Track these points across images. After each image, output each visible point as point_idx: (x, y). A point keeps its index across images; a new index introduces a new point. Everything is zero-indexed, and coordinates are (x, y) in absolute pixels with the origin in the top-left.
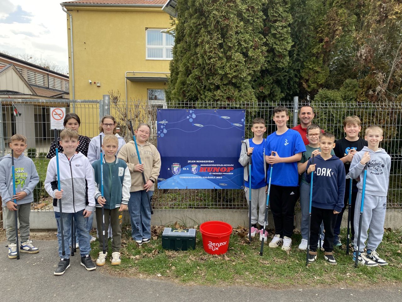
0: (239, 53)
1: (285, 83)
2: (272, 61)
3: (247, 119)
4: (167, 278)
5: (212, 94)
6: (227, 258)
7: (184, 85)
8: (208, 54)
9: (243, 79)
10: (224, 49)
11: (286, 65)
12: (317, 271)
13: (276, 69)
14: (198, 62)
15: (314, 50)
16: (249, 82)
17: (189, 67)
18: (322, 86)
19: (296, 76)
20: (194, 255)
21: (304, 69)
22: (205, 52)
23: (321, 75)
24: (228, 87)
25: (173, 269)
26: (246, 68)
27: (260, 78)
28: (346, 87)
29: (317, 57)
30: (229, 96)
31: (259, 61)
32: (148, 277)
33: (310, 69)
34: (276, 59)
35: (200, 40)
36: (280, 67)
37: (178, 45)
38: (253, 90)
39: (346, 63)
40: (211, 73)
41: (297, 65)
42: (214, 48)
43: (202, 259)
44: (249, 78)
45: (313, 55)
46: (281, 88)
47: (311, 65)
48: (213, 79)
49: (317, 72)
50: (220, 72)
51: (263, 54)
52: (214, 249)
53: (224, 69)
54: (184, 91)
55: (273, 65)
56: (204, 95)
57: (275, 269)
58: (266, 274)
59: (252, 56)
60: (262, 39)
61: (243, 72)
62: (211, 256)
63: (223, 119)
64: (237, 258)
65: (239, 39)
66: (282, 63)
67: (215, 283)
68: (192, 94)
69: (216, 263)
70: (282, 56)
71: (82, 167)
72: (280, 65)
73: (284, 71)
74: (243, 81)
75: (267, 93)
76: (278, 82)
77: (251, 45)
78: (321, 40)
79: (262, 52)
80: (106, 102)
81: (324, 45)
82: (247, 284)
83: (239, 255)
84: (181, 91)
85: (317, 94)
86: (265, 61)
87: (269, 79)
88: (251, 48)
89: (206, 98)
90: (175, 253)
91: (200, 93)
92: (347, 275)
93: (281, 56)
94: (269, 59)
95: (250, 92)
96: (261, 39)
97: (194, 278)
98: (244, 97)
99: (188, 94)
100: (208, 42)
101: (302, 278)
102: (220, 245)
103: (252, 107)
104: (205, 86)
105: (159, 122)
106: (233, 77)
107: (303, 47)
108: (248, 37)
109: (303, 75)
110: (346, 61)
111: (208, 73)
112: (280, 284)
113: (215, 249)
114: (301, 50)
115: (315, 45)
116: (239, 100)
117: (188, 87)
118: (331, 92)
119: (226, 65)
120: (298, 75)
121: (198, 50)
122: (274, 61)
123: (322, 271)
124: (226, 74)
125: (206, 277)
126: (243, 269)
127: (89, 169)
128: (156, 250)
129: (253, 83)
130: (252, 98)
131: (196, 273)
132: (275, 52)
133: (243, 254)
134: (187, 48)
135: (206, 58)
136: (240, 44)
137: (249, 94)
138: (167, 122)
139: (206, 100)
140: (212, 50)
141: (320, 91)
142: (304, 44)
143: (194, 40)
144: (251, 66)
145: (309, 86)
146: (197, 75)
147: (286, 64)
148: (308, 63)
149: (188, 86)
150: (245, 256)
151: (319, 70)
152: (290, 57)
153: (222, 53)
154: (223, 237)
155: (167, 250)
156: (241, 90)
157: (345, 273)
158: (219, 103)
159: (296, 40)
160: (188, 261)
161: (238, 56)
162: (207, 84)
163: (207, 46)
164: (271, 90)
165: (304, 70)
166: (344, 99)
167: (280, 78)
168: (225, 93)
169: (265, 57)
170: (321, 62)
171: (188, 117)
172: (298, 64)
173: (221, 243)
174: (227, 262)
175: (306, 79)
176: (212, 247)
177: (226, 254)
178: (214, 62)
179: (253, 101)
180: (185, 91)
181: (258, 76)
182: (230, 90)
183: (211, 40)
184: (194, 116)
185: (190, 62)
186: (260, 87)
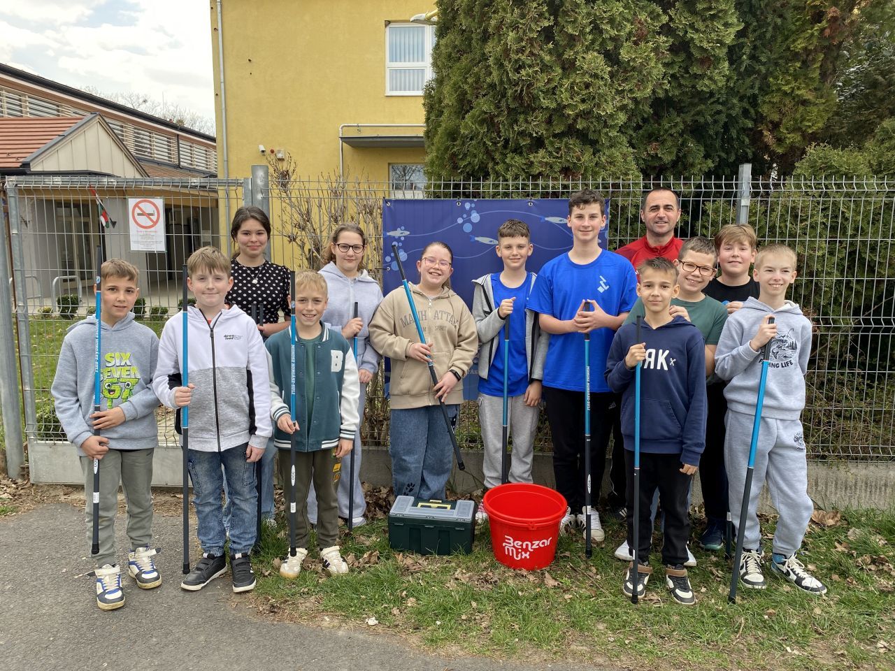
0: (595, 54)
1: (717, 134)
2: (682, 76)
3: (613, 226)
4: (391, 631)
5: (524, 161)
6: (550, 582)
7: (454, 139)
8: (514, 56)
9: (605, 122)
10: (556, 44)
11: (720, 84)
12: (793, 630)
13: (693, 96)
14: (488, 80)
15: (799, 42)
16: (622, 130)
17: (466, 93)
18: (814, 138)
19: (745, 113)
20: (468, 568)
21: (767, 94)
22: (506, 51)
23: (815, 109)
24: (566, 143)
25: (409, 605)
26: (614, 91)
27: (652, 121)
28: (883, 140)
29: (804, 62)
30: (567, 165)
31: (649, 73)
32: (344, 625)
33: (785, 93)
34: (695, 68)
35: (493, 22)
36: (705, 89)
37: (443, 42)
38: (631, 150)
39: (884, 77)
40: (521, 105)
41: (750, 86)
42: (531, 40)
43: (487, 581)
44: (622, 118)
45: (796, 56)
46: (705, 146)
47: (788, 83)
48: (527, 121)
49: (805, 103)
50: (545, 103)
51: (660, 54)
52: (519, 555)
53: (555, 94)
54: (454, 155)
55: (687, 87)
56: (505, 163)
57: (675, 618)
58: (652, 631)
59: (629, 61)
60: (659, 15)
61: (606, 101)
62: (511, 573)
63: (551, 223)
64: (579, 580)
65: (595, 15)
66: (711, 79)
67: (514, 653)
68: (474, 161)
69: (520, 593)
70: (711, 60)
71: (241, 341)
72: (704, 85)
73: (712, 100)
74: (606, 125)
75: (668, 158)
76: (697, 131)
77: (627, 30)
78: (818, 16)
79: (656, 50)
80: (260, 182)
81: (825, 28)
82: (600, 660)
83: (583, 574)
84: (447, 156)
85: (804, 161)
86: (665, 74)
87: (674, 123)
88: (627, 40)
89: (508, 171)
90: (420, 562)
91: (493, 159)
92: (879, 645)
93: (709, 60)
94: (676, 69)
95: (625, 156)
96: (655, 17)
97: (460, 635)
98: (608, 168)
99: (463, 164)
100: (514, 26)
101: (750, 650)
102: (534, 547)
103: (628, 194)
104: (507, 141)
105: (388, 234)
106: (577, 116)
107: (768, 35)
108: (621, 9)
109: (766, 111)
110: (883, 74)
111: (514, 106)
112: (690, 665)
113: (522, 555)
114: (762, 43)
115: (801, 30)
116: (595, 174)
117: (463, 144)
118: (841, 153)
119: (561, 86)
120: (752, 111)
121: (489, 47)
122: (687, 75)
123: (807, 630)
124: (561, 108)
125: (492, 631)
126: (591, 614)
127: (256, 347)
128: (372, 553)
129: (631, 132)
130: (629, 170)
131: (469, 620)
132: (692, 50)
133: (595, 571)
134: (463, 47)
135: (508, 66)
136: (597, 29)
137: (620, 159)
138: (407, 233)
139: (508, 176)
140: (524, 47)
141: (810, 150)
142: (770, 28)
143: (480, 23)
144: (627, 88)
145: (780, 141)
146: (486, 113)
147: (721, 82)
148: (781, 78)
149: (464, 142)
150: (599, 577)
151: (809, 96)
152: (731, 63)
153: (550, 52)
154: (542, 527)
155: (401, 551)
156: (599, 151)
157: (873, 641)
158: (540, 182)
159: (749, 18)
160: (451, 585)
161: (593, 61)
162: (511, 136)
163: (512, 35)
164: (679, 150)
165: (767, 98)
166: (876, 172)
167: (702, 120)
168: (557, 157)
169: (666, 65)
170: (816, 74)
171: (460, 221)
172: (751, 81)
173: (537, 542)
174: (551, 592)
175: (772, 122)
176: (512, 550)
177: (548, 568)
178: (530, 77)
179: (631, 177)
180: (458, 155)
181: (646, 116)
182: (569, 149)
183: (521, 21)
184: (475, 217)
185: (470, 80)
186: (650, 143)
